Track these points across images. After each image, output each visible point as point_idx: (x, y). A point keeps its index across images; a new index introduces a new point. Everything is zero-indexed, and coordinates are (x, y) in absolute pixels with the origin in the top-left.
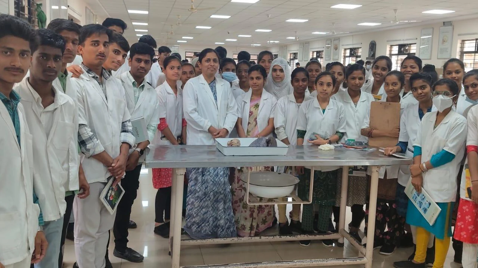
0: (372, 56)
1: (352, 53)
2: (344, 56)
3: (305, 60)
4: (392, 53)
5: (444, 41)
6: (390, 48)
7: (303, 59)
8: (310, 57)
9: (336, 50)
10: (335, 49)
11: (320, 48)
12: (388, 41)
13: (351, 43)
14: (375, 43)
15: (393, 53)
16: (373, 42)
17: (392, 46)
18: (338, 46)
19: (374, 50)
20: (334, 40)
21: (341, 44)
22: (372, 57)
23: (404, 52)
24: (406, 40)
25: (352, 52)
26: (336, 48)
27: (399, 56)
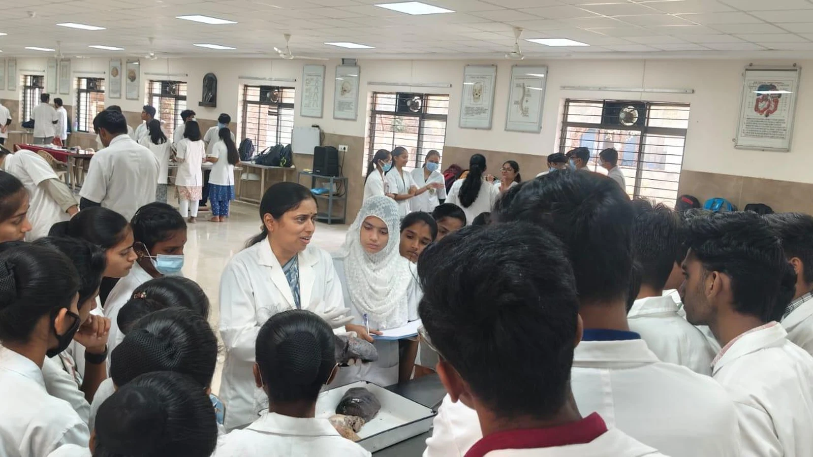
0: (210, 101)
1: (167, 90)
2: (149, 93)
3: (61, 92)
4: (247, 99)
5: (345, 91)
6: (244, 89)
7: (56, 89)
8: (72, 87)
9: (132, 81)
10: (130, 79)
11: (95, 73)
12: (240, 78)
13: (165, 72)
14: (214, 78)
15: (249, 98)
16: (210, 76)
17: (246, 86)
18: (136, 73)
19: (213, 91)
20: (127, 62)
21: (143, 70)
22: (211, 103)
23: (270, 100)
24: (275, 80)
25: (168, 88)
26: (133, 78)
27: (262, 106)
